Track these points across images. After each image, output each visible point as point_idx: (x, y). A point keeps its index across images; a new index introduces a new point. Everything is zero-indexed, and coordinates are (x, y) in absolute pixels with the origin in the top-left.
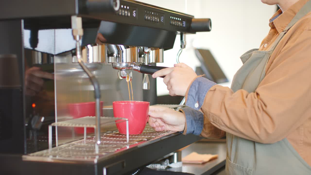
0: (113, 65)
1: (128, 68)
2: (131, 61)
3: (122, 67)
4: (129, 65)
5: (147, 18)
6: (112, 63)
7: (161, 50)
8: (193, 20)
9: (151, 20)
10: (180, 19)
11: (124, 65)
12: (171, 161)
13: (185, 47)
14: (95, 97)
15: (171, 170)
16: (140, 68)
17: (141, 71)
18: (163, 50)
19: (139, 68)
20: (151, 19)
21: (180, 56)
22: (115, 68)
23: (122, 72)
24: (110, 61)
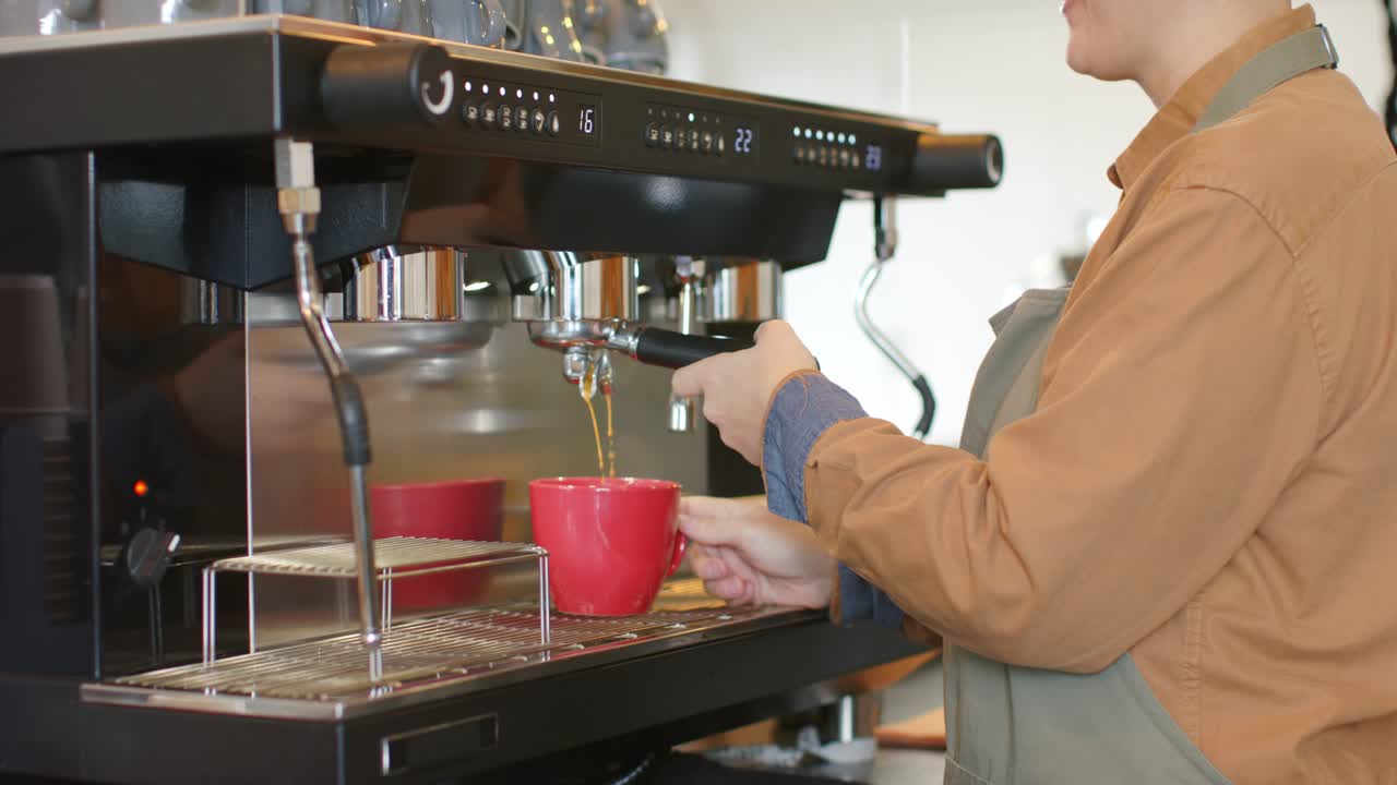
0: (529, 329)
1: (593, 342)
2: (603, 315)
3: (566, 338)
4: (596, 329)
5: (654, 137)
6: (529, 322)
7: (765, 269)
8: (923, 140)
9: (681, 144)
10: (852, 139)
11: (573, 328)
12: (829, 734)
13: (891, 253)
14: (349, 461)
15: (827, 771)
16: (637, 341)
17: (642, 356)
18: (779, 268)
19: (632, 342)
20: (678, 142)
21: (871, 293)
22: (540, 341)
23: (568, 357)
24: (518, 314)
